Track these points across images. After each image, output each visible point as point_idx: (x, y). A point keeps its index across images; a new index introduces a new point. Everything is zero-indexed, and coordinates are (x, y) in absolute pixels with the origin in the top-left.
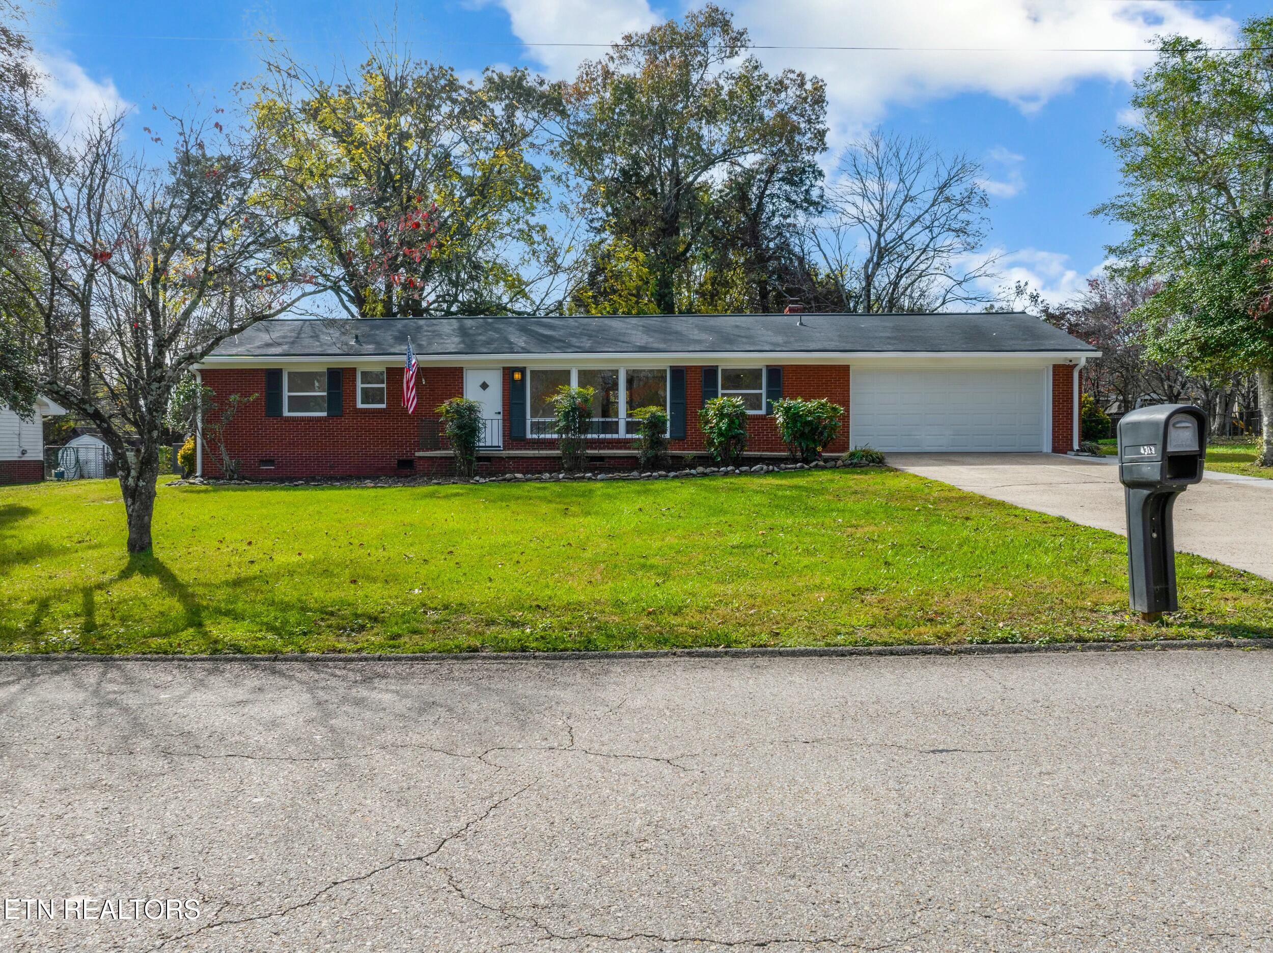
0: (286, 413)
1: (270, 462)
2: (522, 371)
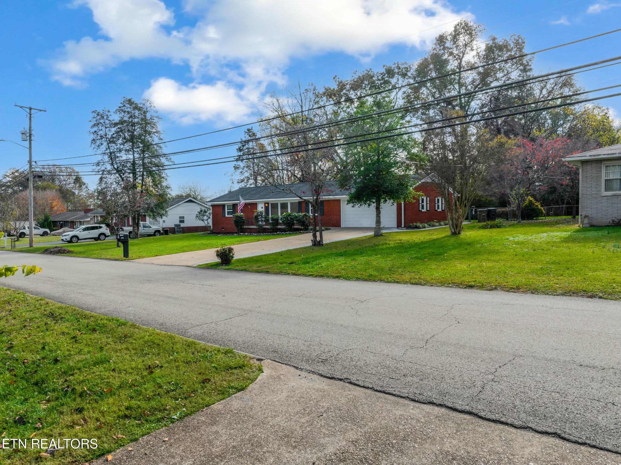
0: (226, 216)
1: (223, 228)
2: (268, 203)
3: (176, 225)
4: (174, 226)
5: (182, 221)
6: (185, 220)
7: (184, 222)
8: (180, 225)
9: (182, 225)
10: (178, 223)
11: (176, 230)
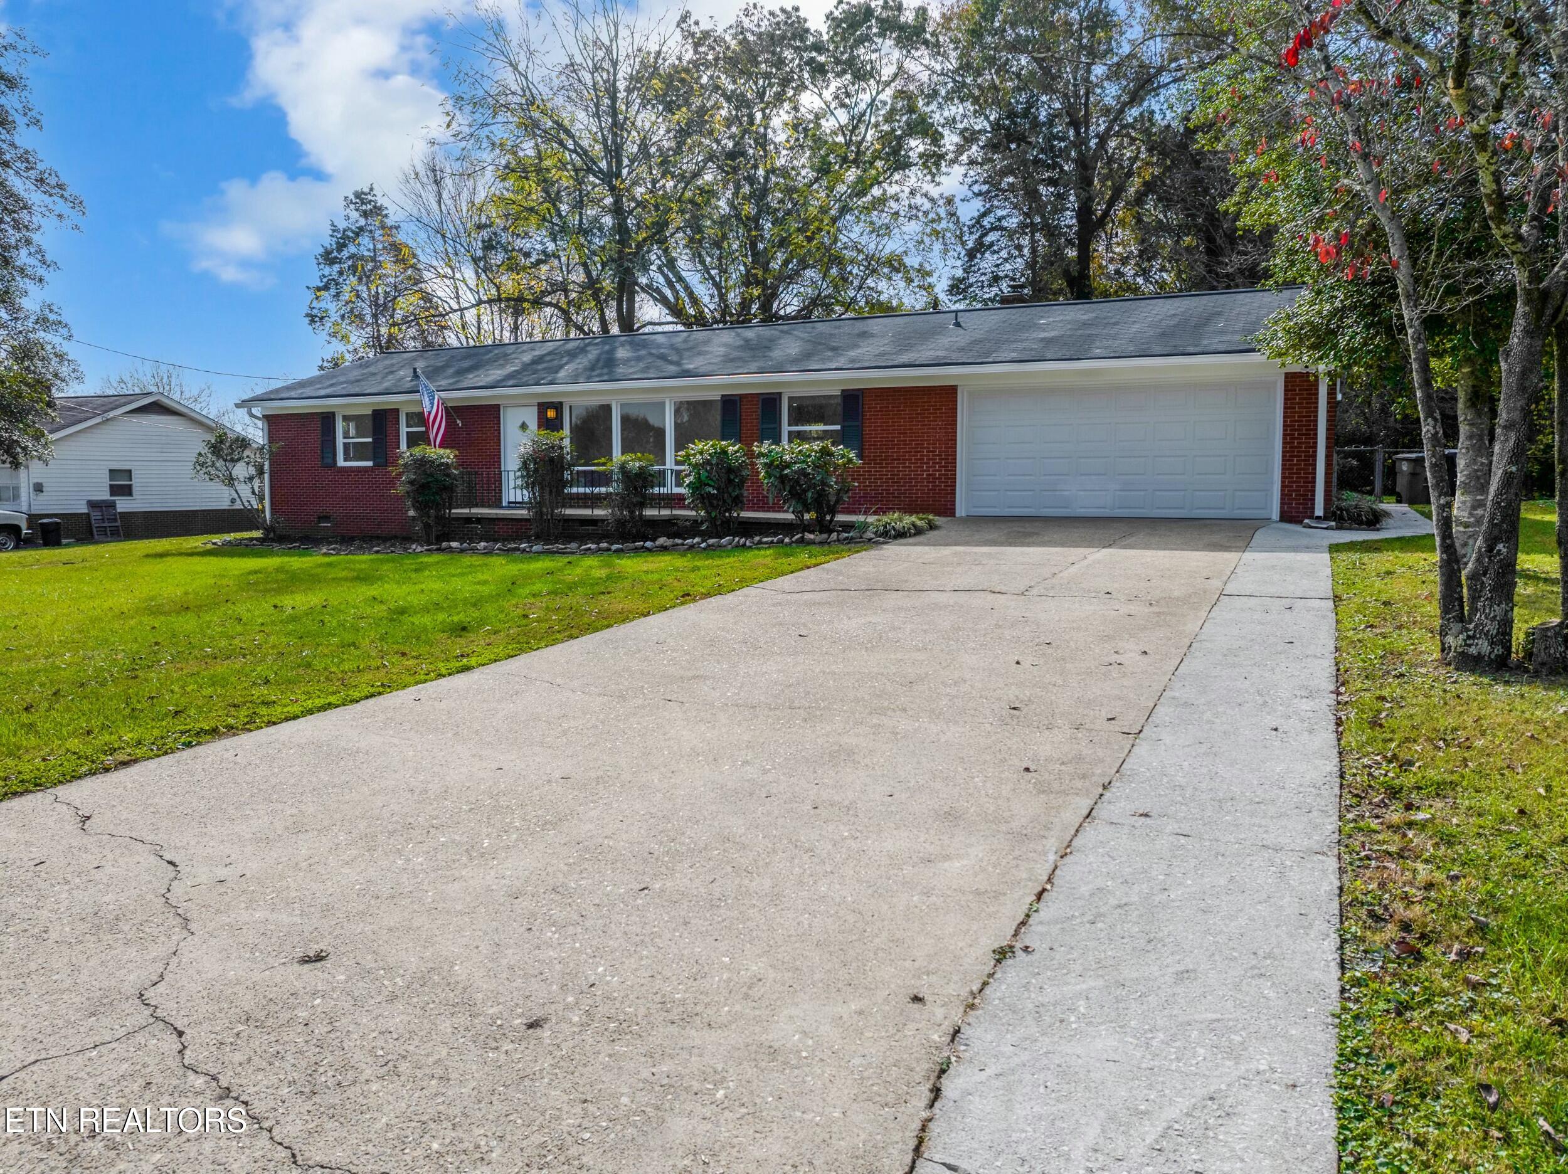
0: (341, 462)
1: (326, 518)
2: (558, 407)
3: (92, 504)
4: (84, 510)
5: (126, 491)
6: (136, 482)
7: (130, 494)
8: (113, 505)
9: (123, 505)
10: (105, 496)
11: (95, 524)
